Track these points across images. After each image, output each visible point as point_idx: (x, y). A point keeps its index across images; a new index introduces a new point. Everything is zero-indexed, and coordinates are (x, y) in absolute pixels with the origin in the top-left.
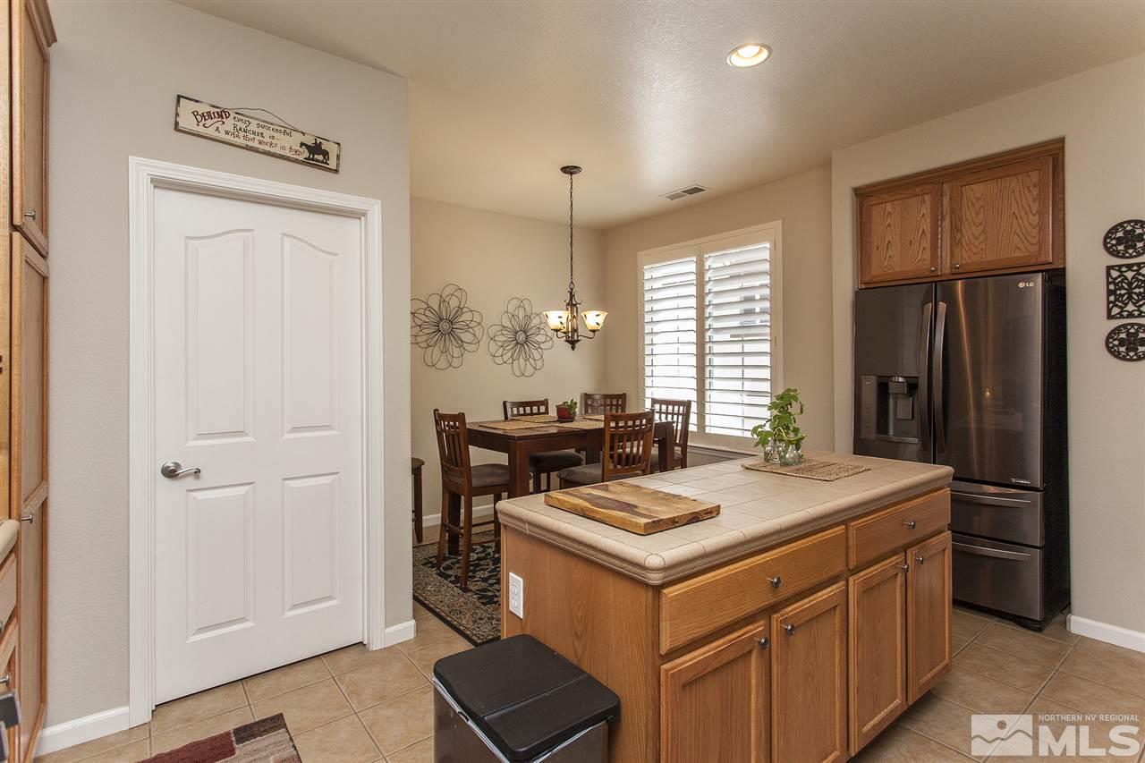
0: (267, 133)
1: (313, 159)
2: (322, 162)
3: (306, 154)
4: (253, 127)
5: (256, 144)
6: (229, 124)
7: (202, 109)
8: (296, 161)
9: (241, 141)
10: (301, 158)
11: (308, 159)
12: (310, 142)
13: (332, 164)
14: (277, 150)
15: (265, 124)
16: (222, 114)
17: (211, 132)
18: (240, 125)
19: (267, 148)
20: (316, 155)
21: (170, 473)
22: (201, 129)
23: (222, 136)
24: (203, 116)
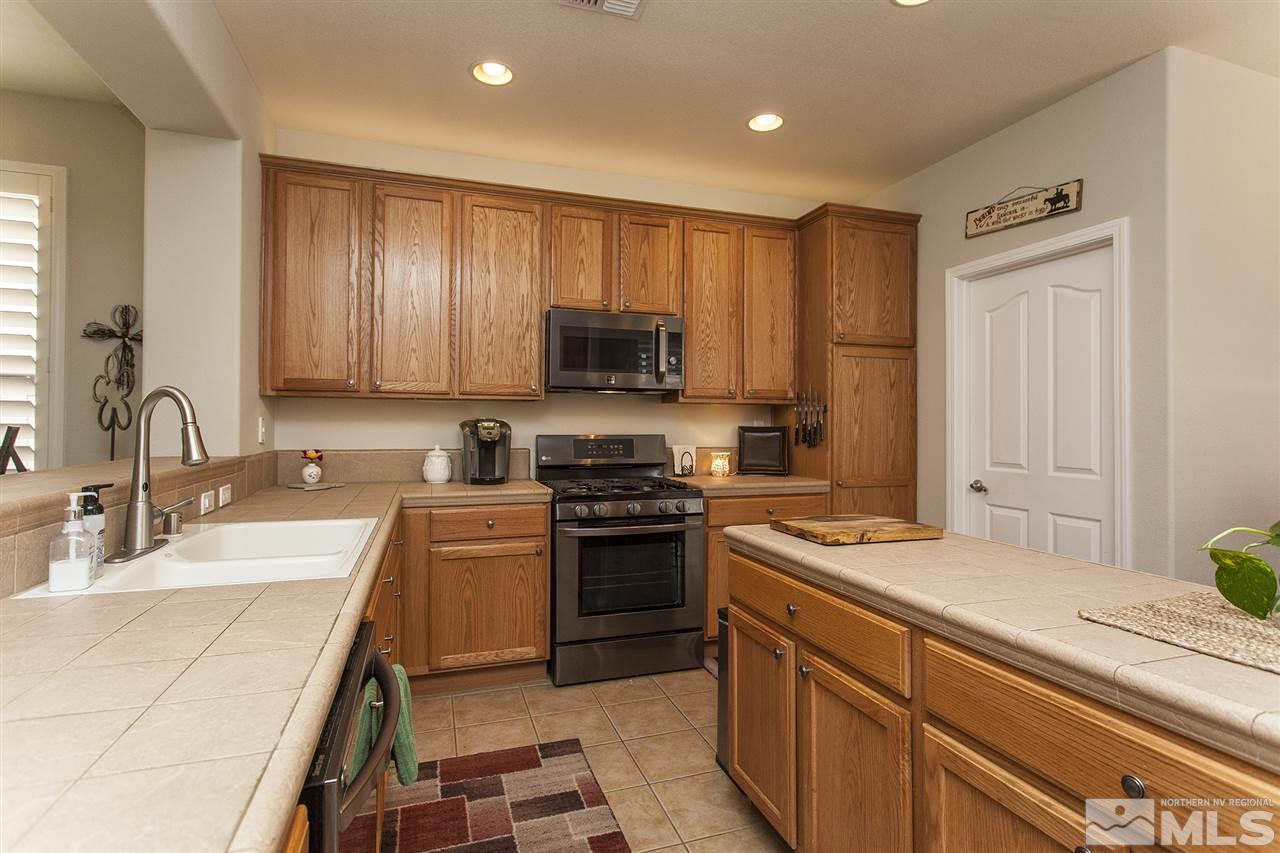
0: (1018, 207)
1: (1055, 210)
2: (1063, 207)
3: (1049, 207)
4: (1010, 209)
5: (1012, 222)
6: (994, 215)
7: (978, 215)
8: (1041, 219)
9: (1003, 224)
10: (1045, 214)
11: (1052, 211)
12: (1051, 194)
13: (1072, 204)
14: (1027, 218)
15: (1017, 201)
16: (990, 210)
17: (985, 229)
18: (1002, 212)
19: (1017, 221)
20: (1059, 204)
21: (978, 488)
22: (980, 230)
23: (991, 227)
24: (980, 220)
